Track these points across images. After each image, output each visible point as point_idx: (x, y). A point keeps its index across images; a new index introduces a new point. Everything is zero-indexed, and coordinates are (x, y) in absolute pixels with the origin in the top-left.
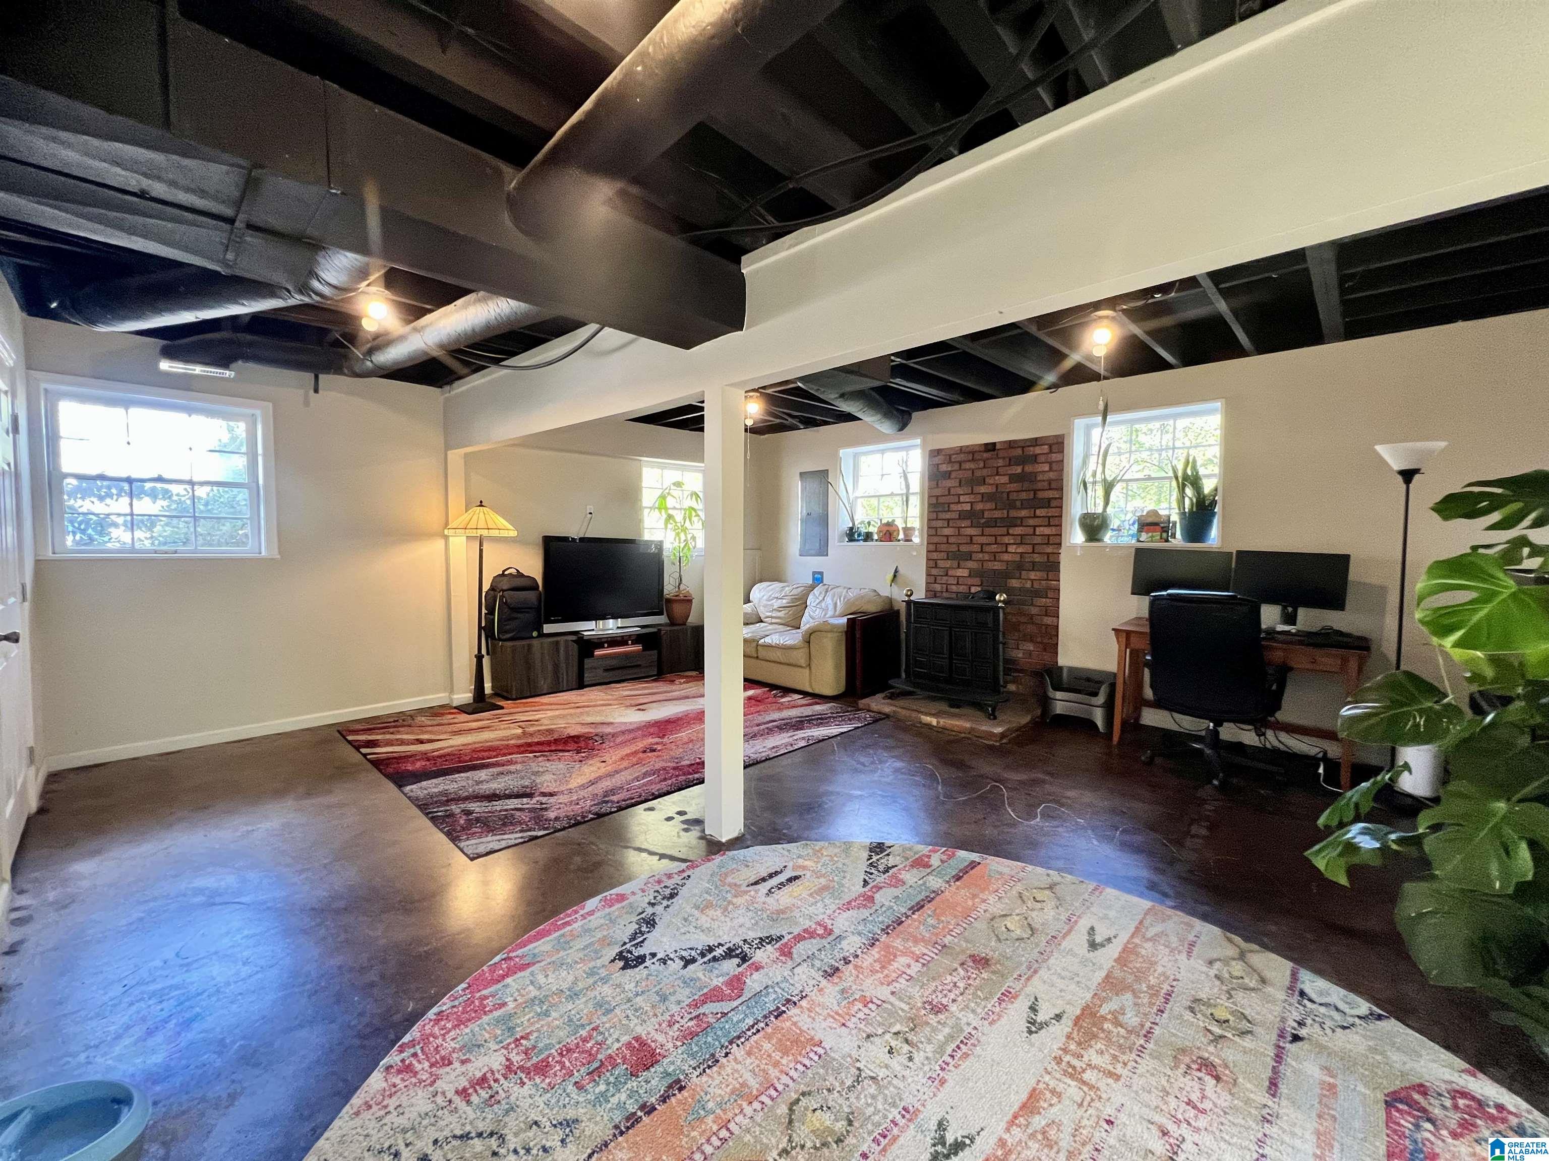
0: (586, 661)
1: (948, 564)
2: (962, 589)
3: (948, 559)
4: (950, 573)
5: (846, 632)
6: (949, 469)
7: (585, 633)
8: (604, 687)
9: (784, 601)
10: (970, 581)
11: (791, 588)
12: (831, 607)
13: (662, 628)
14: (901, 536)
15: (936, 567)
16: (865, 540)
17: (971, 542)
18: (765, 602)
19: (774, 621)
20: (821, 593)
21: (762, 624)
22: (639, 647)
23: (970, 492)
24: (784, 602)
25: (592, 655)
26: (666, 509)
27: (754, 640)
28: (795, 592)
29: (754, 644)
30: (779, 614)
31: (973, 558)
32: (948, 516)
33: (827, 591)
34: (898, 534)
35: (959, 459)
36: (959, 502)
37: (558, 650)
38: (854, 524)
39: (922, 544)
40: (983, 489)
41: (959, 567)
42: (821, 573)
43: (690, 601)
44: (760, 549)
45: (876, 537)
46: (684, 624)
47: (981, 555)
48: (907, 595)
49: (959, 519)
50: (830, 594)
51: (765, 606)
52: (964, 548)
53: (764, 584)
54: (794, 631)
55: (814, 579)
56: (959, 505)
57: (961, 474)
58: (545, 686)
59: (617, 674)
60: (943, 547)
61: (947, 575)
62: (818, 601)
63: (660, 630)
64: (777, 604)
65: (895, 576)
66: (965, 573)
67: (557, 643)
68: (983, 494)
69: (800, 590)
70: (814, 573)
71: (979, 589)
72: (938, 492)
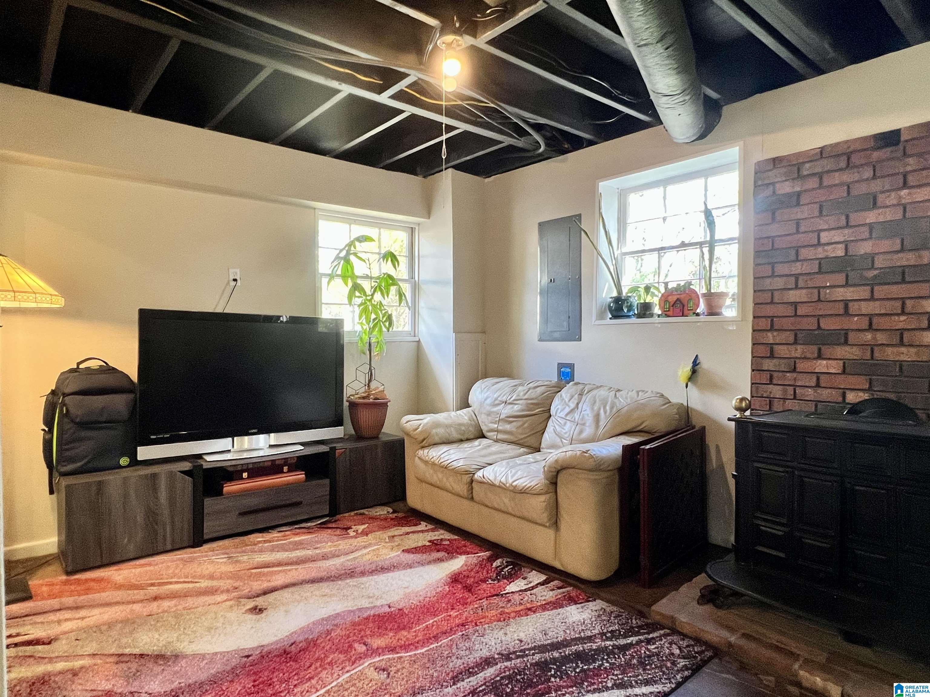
0: (208, 502)
1: (798, 351)
2: (825, 394)
3: (796, 342)
4: (801, 366)
5: (621, 470)
6: (798, 189)
7: (209, 458)
8: (238, 540)
9: (516, 407)
10: (844, 382)
11: (526, 388)
12: (589, 419)
13: (338, 445)
14: (702, 308)
15: (772, 356)
16: (639, 316)
17: (846, 312)
18: (488, 408)
19: (500, 436)
20: (572, 397)
21: (484, 441)
22: (301, 476)
23: (843, 222)
24: (516, 409)
25: (219, 493)
26: (354, 277)
27: (467, 472)
28: (532, 394)
29: (466, 478)
30: (508, 427)
31: (851, 341)
32: (797, 268)
33: (581, 395)
34: (698, 306)
35: (818, 170)
36: (819, 244)
37: (155, 489)
38: (620, 292)
39: (743, 318)
40: (871, 217)
41: (820, 357)
42: (571, 366)
43: (384, 406)
44: (484, 332)
45: (657, 310)
46: (377, 437)
47: (869, 336)
48: (738, 409)
49: (820, 272)
50: (587, 399)
51: (489, 414)
52: (827, 324)
53: (489, 381)
54: (530, 458)
55: (560, 373)
56: (820, 249)
57: (822, 196)
58: (131, 547)
59: (262, 520)
60: (787, 323)
61: (794, 370)
62: (567, 410)
63: (333, 449)
64: (507, 411)
65: (694, 371)
66: (834, 367)
67: (154, 476)
68: (871, 227)
69: (539, 390)
70: (561, 366)
71: (866, 396)
72: (774, 230)
